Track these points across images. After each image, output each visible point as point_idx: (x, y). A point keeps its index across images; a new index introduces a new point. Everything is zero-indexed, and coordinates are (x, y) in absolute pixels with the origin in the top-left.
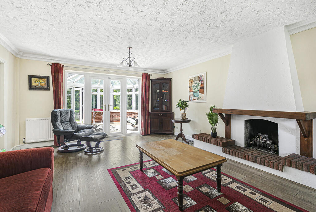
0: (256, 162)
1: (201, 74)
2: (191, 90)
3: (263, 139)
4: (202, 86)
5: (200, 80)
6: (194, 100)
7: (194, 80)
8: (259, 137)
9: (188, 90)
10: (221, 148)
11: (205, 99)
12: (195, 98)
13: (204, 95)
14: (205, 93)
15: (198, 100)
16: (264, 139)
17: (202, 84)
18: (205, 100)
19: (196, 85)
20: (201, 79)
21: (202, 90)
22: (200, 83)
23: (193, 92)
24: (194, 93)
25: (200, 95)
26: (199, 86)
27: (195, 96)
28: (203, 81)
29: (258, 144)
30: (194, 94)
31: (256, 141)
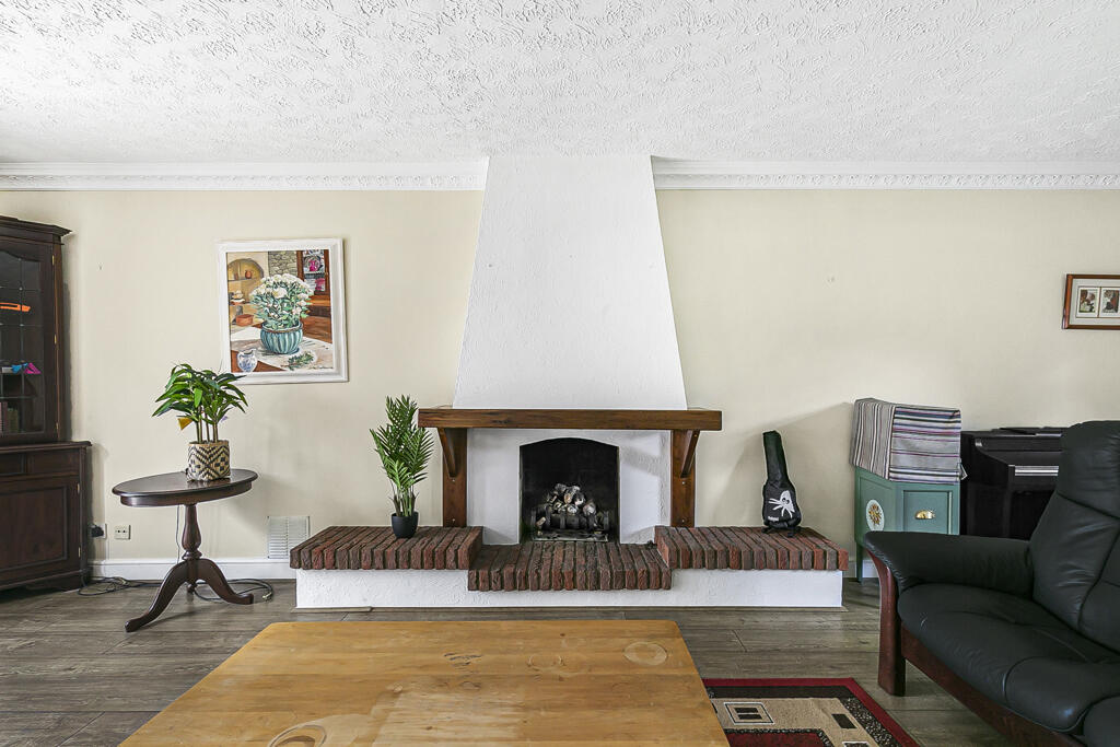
0: (596, 587)
1: (313, 245)
2: (239, 319)
3: (573, 502)
4: (319, 303)
5: (306, 270)
6: (261, 367)
7: (265, 267)
8: (561, 498)
9: (223, 315)
10: (462, 577)
11: (339, 366)
12: (270, 361)
13: (332, 347)
14: (337, 336)
15: (297, 371)
16: (578, 503)
17: (322, 293)
18: (339, 373)
19: (281, 292)
20: (313, 266)
21: (318, 319)
22: (309, 286)
23: (259, 326)
24: (265, 333)
25: (309, 345)
26: (303, 303)
27: (270, 351)
28: (323, 278)
29: (562, 522)
30: (264, 340)
31: (556, 512)
